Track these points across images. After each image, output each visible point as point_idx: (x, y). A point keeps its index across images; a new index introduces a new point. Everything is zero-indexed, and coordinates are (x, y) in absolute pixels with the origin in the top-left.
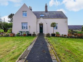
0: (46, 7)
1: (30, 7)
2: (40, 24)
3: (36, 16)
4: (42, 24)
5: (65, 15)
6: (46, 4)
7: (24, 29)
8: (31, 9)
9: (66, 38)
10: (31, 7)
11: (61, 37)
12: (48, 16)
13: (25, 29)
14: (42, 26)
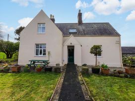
0: (80, 15)
1: (51, 16)
2: (68, 46)
3: (62, 31)
4: (73, 46)
5: (114, 30)
6: (80, 11)
7: (39, 55)
8: (53, 20)
9: (121, 77)
10: (53, 16)
11: (111, 75)
12: (84, 31)
13: (42, 55)
14: (73, 50)
